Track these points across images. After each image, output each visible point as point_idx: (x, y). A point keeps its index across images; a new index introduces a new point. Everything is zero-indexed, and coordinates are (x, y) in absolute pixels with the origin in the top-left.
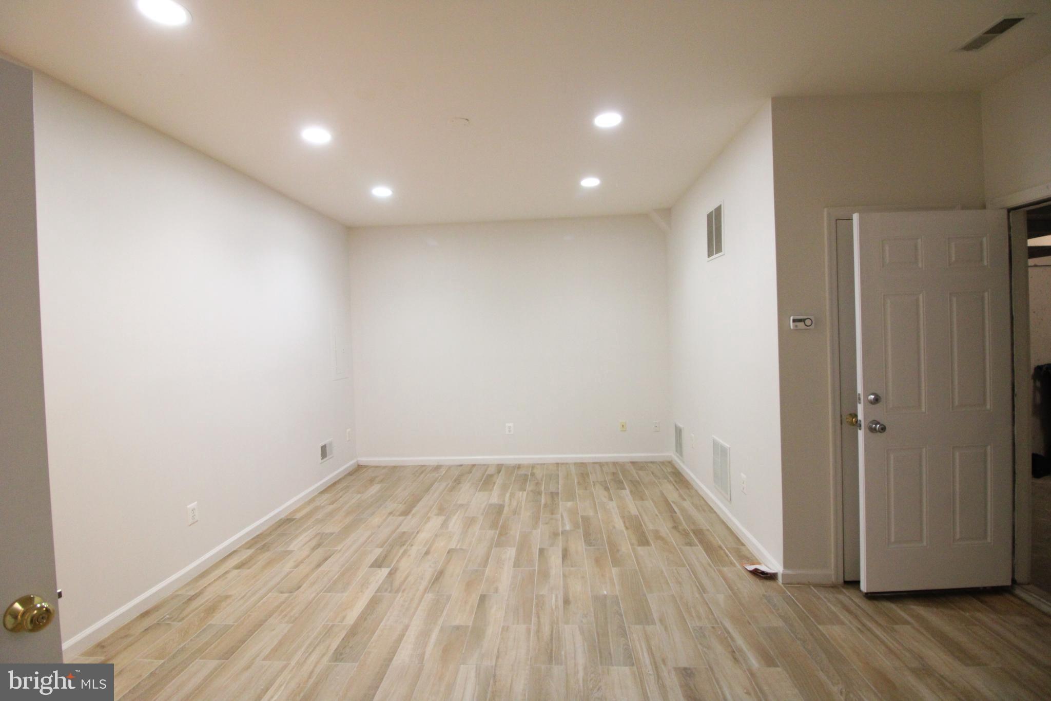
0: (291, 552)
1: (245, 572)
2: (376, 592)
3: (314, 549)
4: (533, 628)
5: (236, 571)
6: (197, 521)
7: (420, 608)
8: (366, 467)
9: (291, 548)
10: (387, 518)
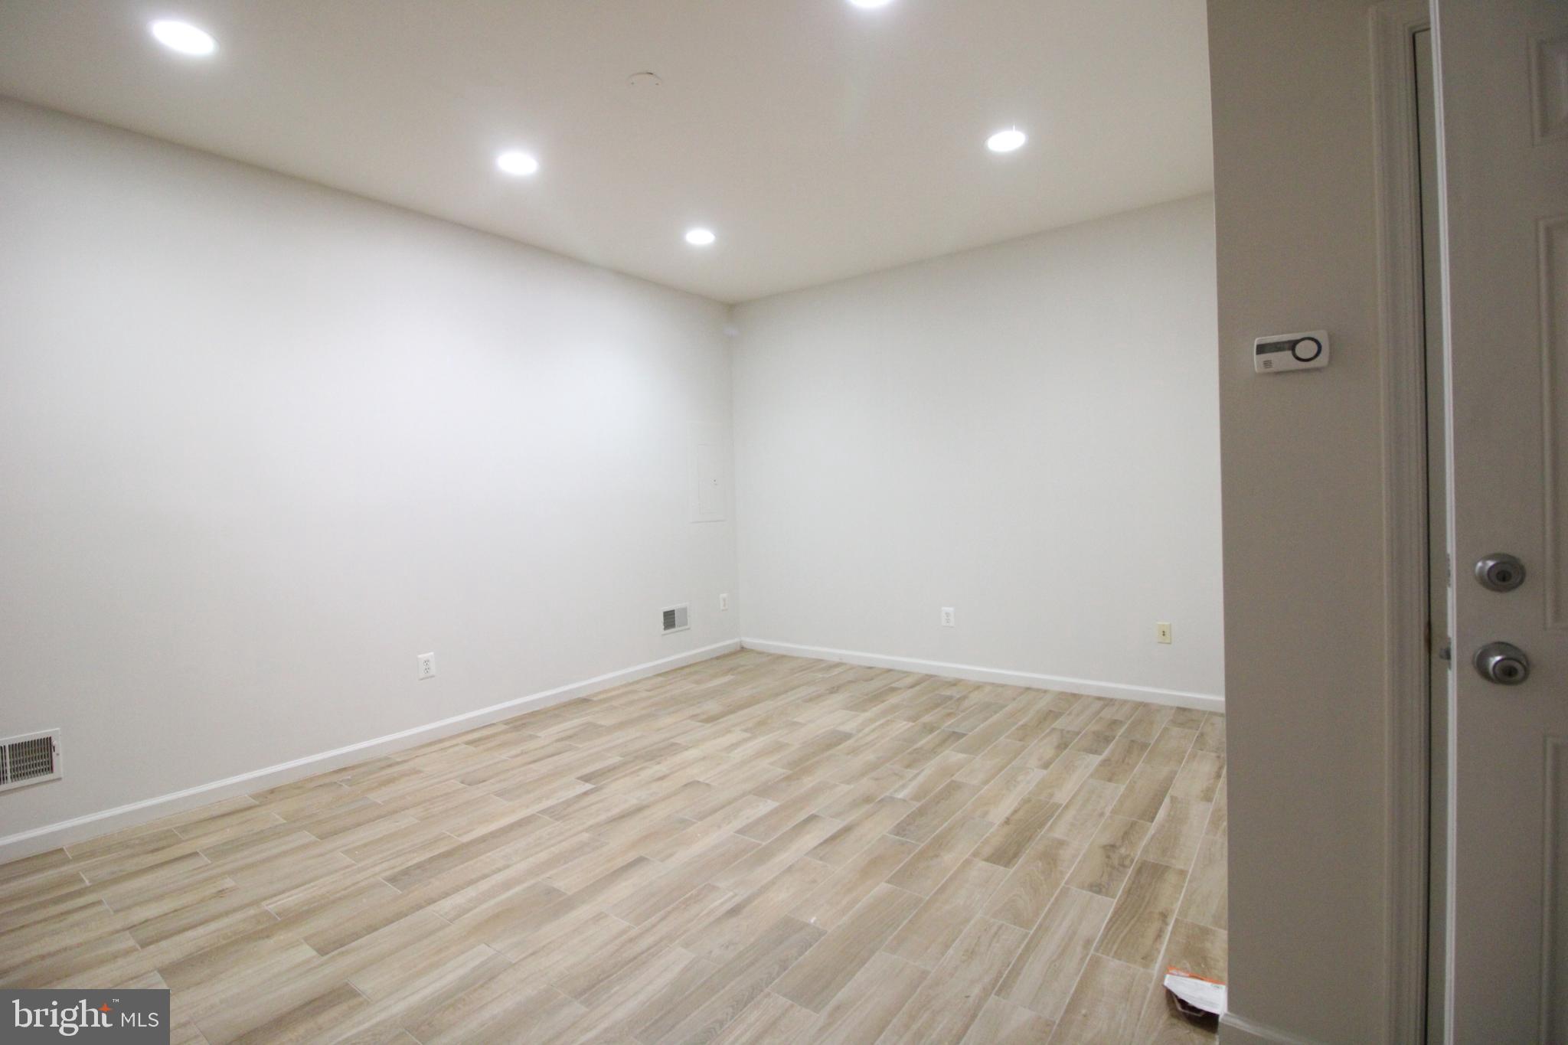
0: (537, 737)
1: (471, 749)
2: (538, 812)
3: (558, 741)
4: (633, 933)
5: (464, 746)
6: (432, 676)
7: (552, 848)
8: (752, 651)
9: (539, 734)
10: (685, 719)
